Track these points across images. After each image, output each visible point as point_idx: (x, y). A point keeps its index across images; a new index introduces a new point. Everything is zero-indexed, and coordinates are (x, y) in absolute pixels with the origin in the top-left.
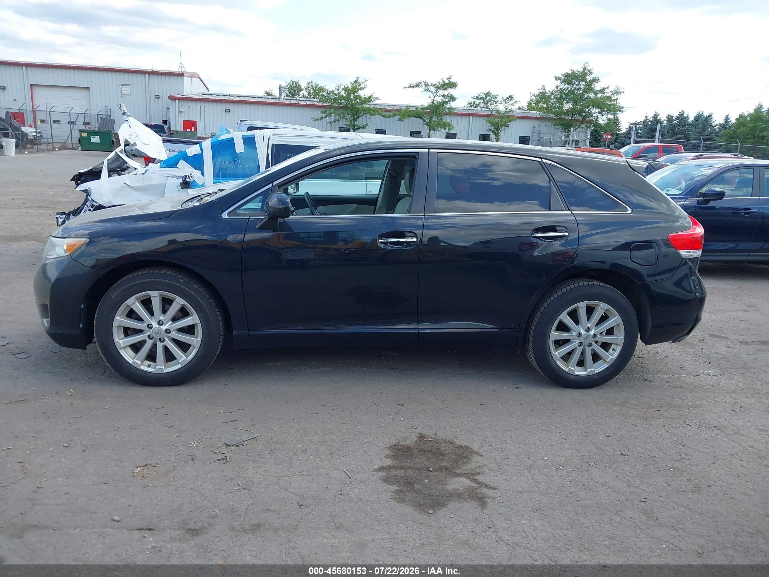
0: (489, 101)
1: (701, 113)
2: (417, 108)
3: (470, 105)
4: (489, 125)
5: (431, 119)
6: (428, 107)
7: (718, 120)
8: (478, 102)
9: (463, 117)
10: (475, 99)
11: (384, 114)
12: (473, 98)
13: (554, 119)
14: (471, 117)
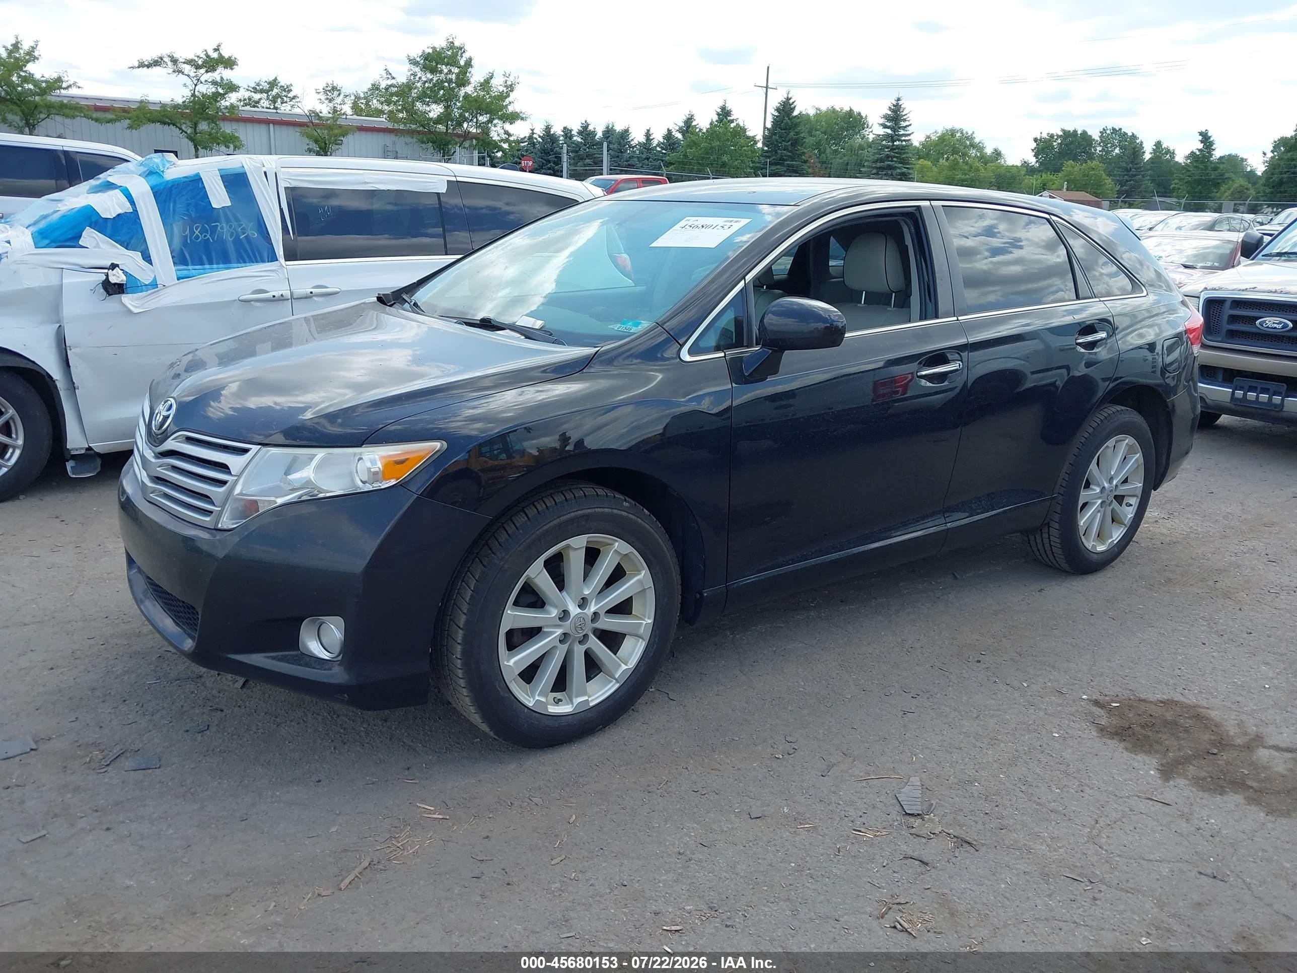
0: (278, 96)
1: (610, 126)
2: (164, 106)
3: (242, 104)
4: (307, 141)
5: (195, 125)
6: (184, 105)
7: (637, 137)
8: (257, 96)
9: (256, 126)
10: (251, 91)
11: (95, 115)
12: (248, 90)
13: (419, 132)
14: (271, 125)
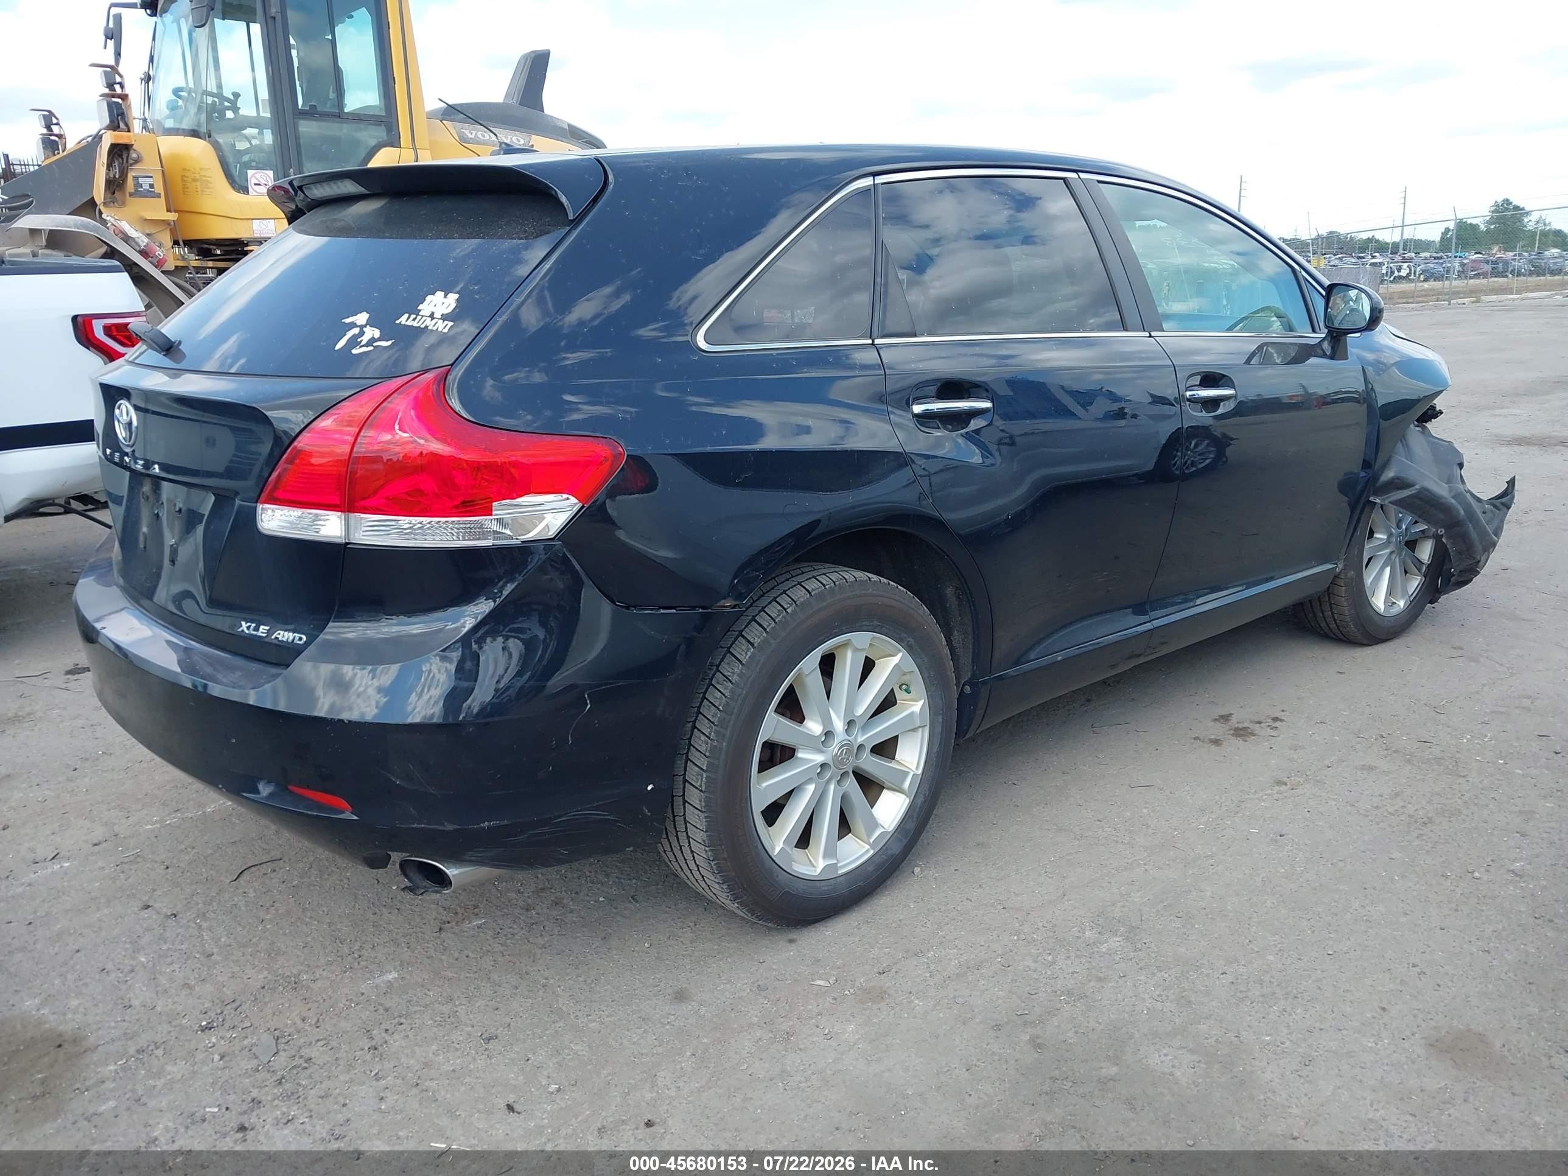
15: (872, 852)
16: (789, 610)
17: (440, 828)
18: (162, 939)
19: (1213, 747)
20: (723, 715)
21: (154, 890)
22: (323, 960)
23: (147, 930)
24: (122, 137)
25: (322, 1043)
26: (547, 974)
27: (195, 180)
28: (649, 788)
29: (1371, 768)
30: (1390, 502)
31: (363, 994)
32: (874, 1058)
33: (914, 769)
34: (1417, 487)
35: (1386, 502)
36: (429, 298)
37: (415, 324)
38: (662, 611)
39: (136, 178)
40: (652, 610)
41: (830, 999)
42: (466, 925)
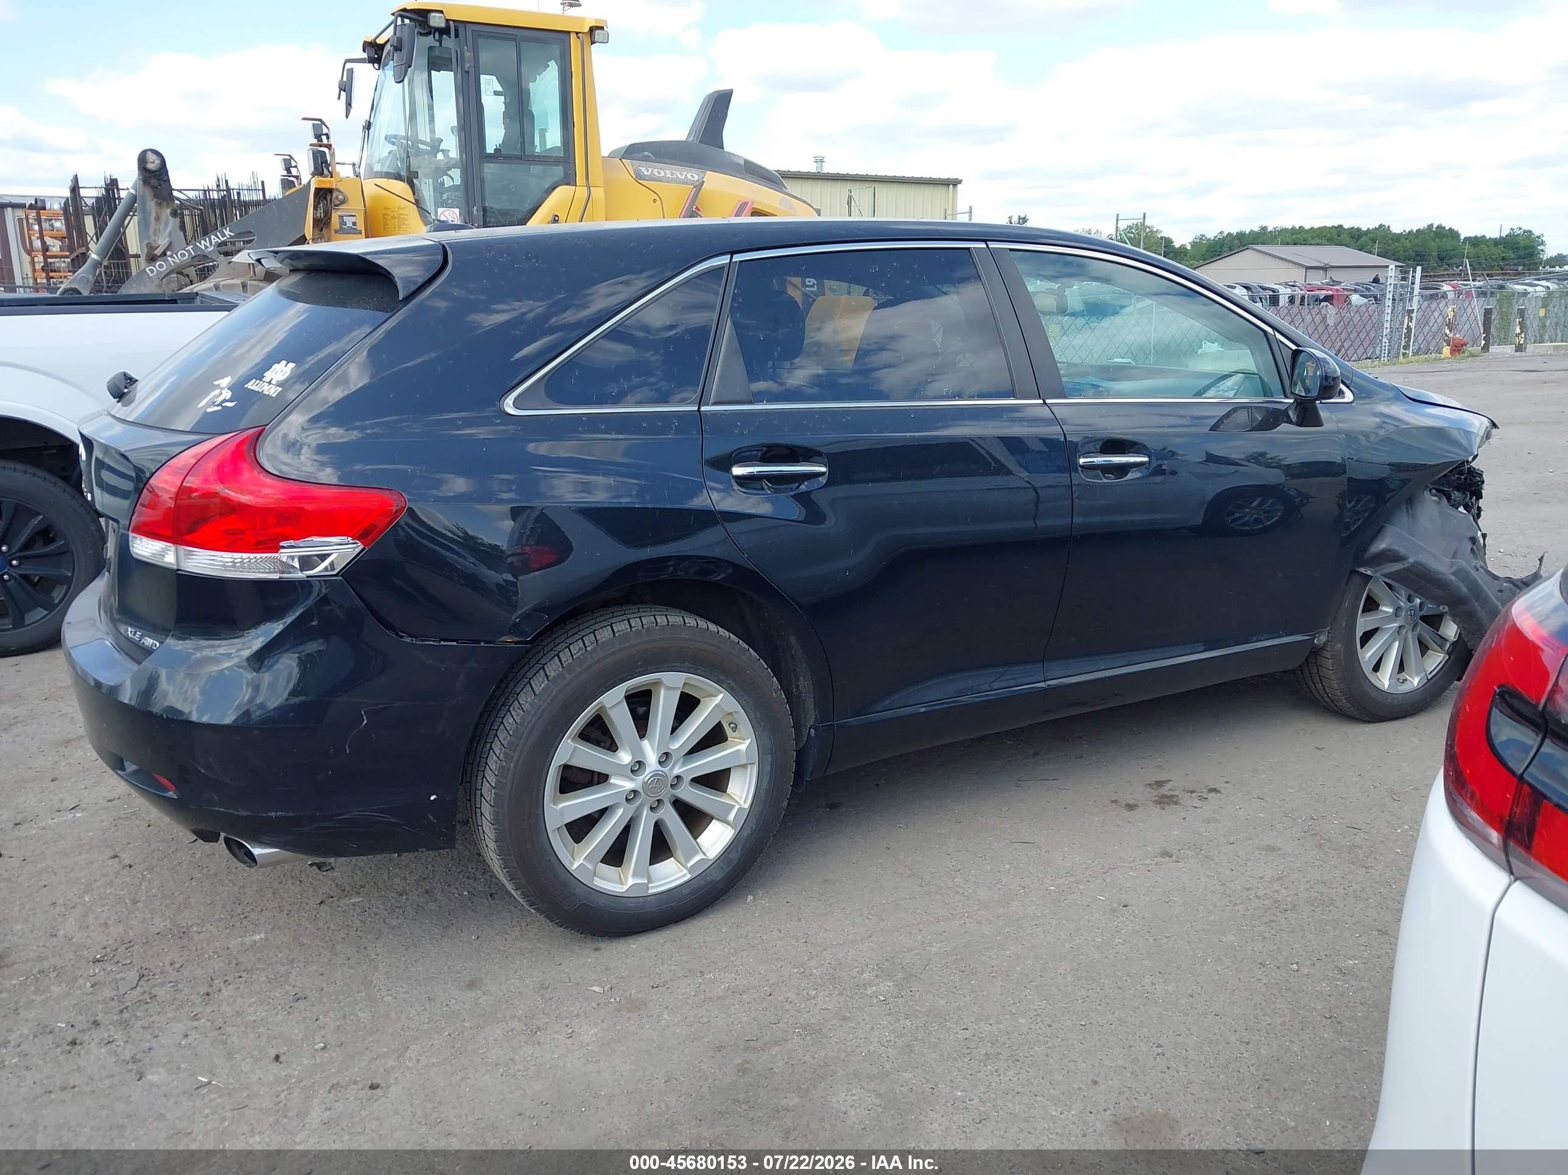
15: (689, 877)
16: (588, 649)
17: (236, 813)
18: (111, 884)
19: (1125, 813)
20: (513, 738)
21: (129, 843)
22: (217, 916)
23: (104, 875)
24: (326, 182)
25: (171, 985)
26: (379, 950)
27: (393, 218)
28: (432, 798)
29: (1274, 849)
30: (1382, 575)
31: (228, 949)
32: (594, 1059)
33: (742, 803)
34: (1411, 560)
35: (1378, 574)
36: (276, 366)
37: (257, 389)
38: (442, 643)
39: (341, 217)
40: (434, 641)
41: (594, 1005)
42: (343, 902)
